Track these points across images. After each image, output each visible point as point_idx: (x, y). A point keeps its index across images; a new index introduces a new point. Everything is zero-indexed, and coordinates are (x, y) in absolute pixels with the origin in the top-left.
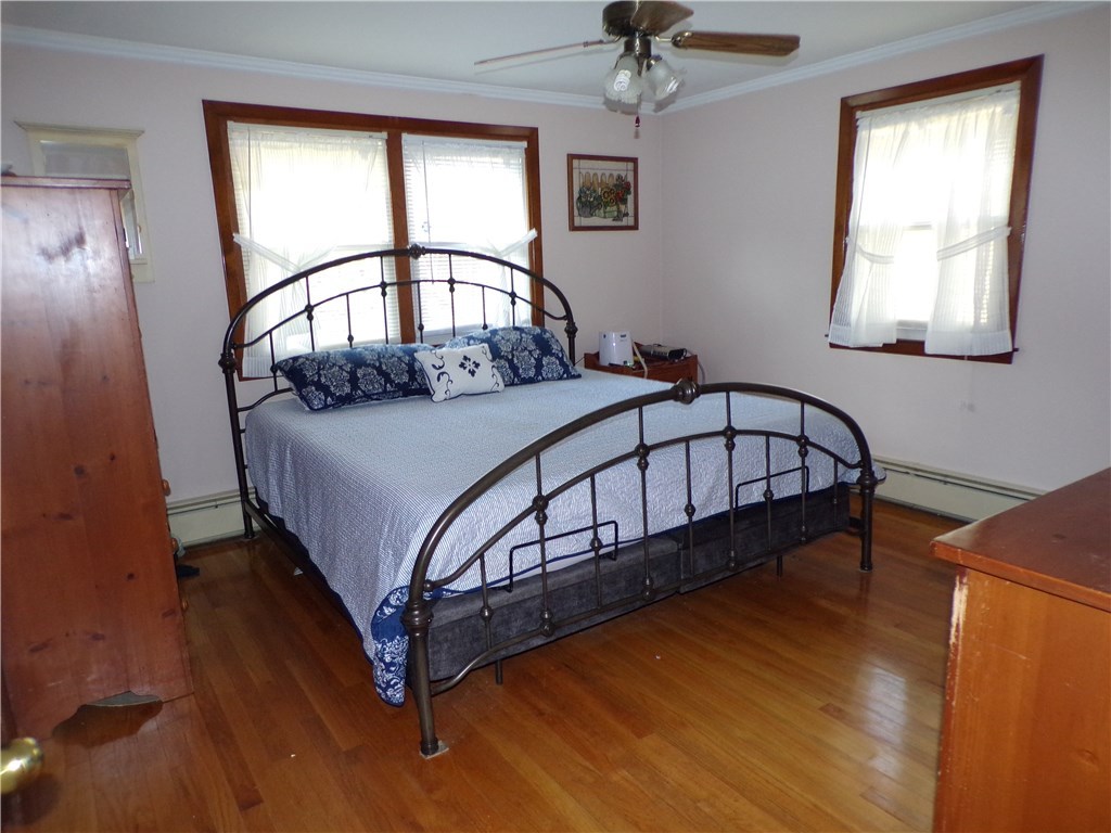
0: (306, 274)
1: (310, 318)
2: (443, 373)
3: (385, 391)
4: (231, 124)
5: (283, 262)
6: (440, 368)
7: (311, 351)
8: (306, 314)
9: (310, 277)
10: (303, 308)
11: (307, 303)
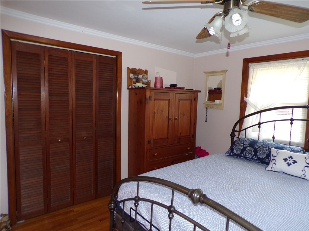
0: (260, 112)
1: (259, 127)
2: (274, 159)
3: (252, 158)
4: (250, 64)
5: (255, 107)
6: (275, 157)
7: (258, 139)
8: (258, 125)
9: (261, 113)
10: (258, 123)
11: (259, 122)
